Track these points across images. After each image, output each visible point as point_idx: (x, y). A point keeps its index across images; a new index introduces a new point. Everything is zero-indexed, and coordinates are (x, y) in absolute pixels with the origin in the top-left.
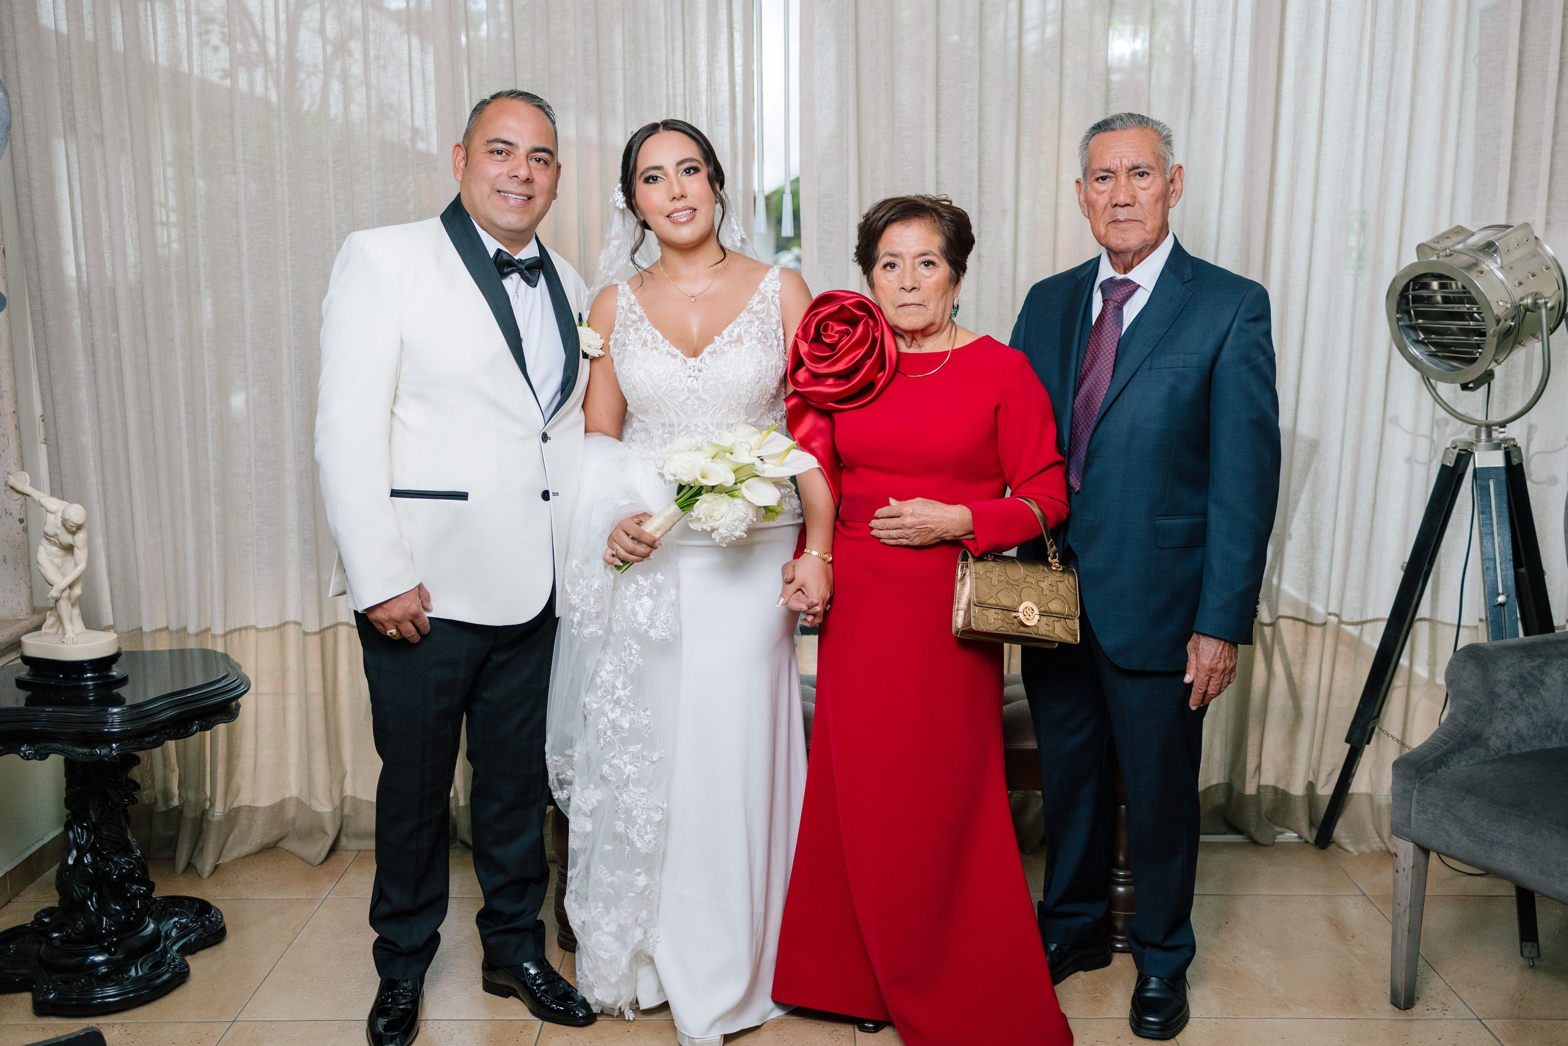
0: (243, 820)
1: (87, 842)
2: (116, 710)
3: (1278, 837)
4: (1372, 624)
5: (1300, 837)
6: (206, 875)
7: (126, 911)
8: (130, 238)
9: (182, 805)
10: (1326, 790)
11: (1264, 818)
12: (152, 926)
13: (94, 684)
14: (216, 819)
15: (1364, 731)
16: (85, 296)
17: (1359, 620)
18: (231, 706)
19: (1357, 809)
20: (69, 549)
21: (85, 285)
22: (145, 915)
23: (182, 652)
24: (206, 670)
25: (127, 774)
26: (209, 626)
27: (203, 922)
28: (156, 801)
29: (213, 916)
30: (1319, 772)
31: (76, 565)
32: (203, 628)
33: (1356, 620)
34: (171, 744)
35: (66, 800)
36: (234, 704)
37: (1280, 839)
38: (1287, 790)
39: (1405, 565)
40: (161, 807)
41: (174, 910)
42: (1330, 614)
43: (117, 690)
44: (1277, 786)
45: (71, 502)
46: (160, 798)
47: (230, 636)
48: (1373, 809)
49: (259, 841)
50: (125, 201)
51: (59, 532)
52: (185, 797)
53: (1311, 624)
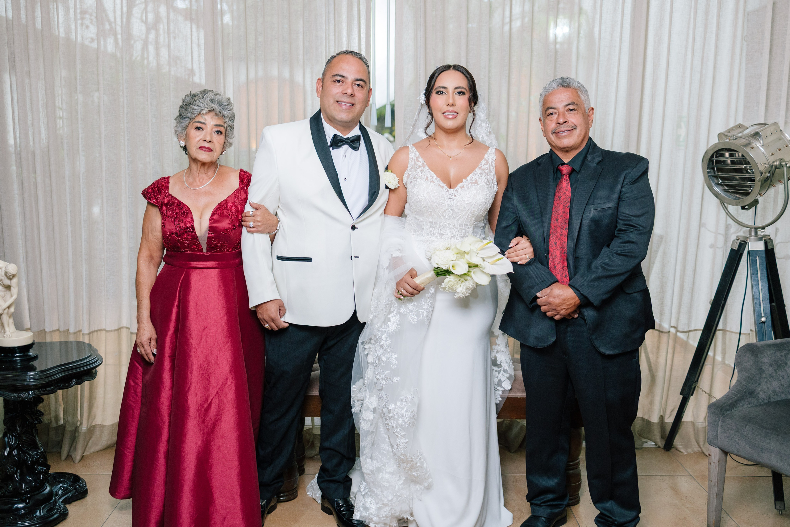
0: (97, 432)
1: (15, 443)
2: (32, 373)
3: (644, 444)
4: (694, 332)
5: (656, 445)
6: (77, 461)
7: (35, 481)
8: (43, 124)
9: (65, 423)
10: (670, 420)
11: (637, 435)
12: (48, 489)
13: (20, 360)
14: (83, 431)
15: (690, 389)
16: (19, 154)
17: (687, 330)
18: (93, 371)
19: (685, 430)
20: (8, 288)
21: (19, 149)
22: (45, 483)
23: (66, 342)
24: (79, 352)
25: (36, 407)
26: (81, 329)
27: (75, 486)
28: (51, 421)
29: (81, 483)
30: (666, 410)
31: (12, 296)
32: (78, 330)
33: (685, 330)
34: (60, 392)
35: (4, 421)
36: (94, 370)
37: (645, 445)
38: (649, 420)
39: (712, 301)
40: (54, 425)
41: (60, 480)
42: (671, 327)
43: (32, 363)
44: (644, 417)
45: (10, 263)
46: (53, 420)
47: (92, 334)
48: (694, 430)
49: (105, 443)
50: (40, 104)
51: (3, 278)
52: (66, 420)
53: (662, 332)
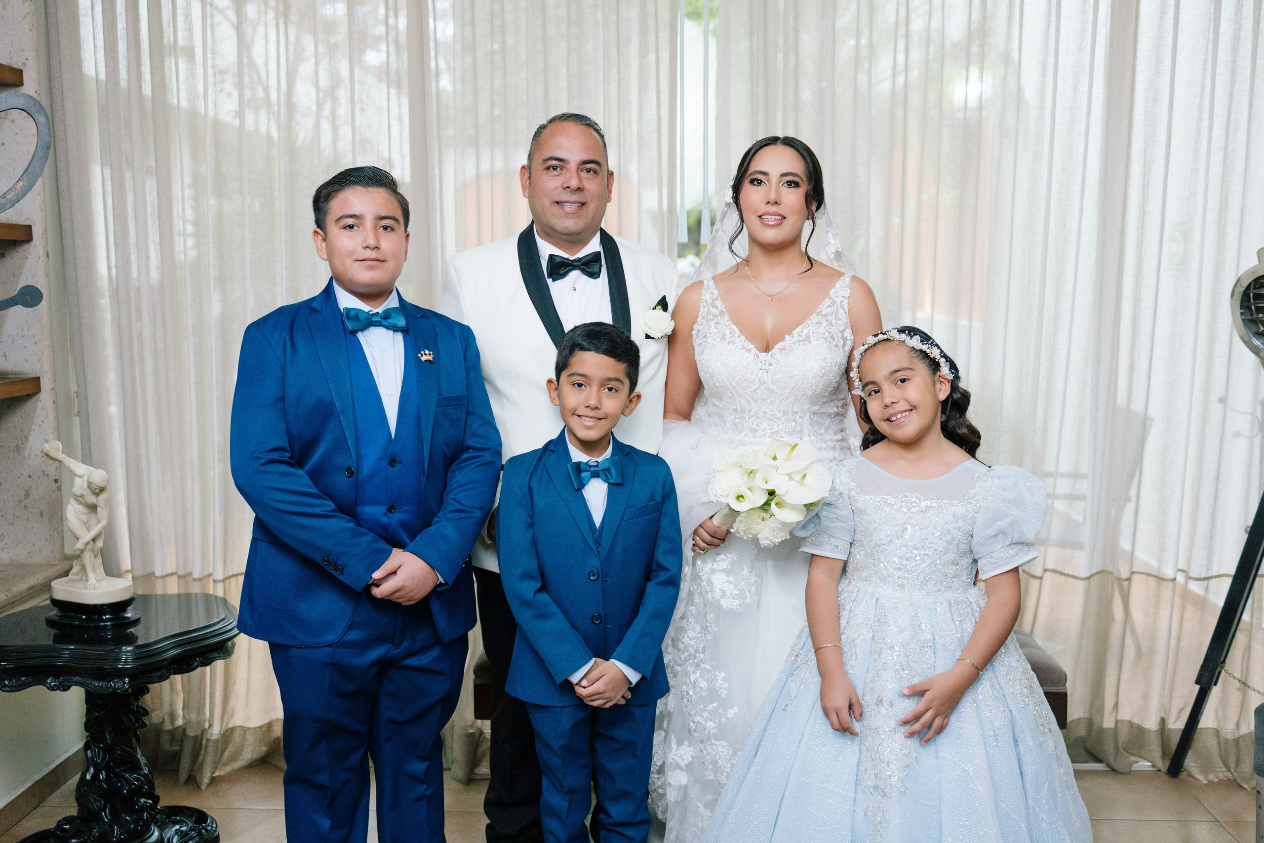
0: (237, 739)
1: (102, 760)
2: (129, 649)
3: (1134, 765)
4: (1217, 579)
5: (1153, 766)
6: (203, 788)
7: (136, 823)
8: (153, 244)
9: (185, 725)
10: (1177, 724)
11: (1121, 749)
12: (156, 834)
13: (111, 625)
14: (213, 738)
15: (1212, 675)
16: (115, 292)
17: (1206, 576)
18: (228, 645)
19: (1204, 741)
20: (93, 508)
21: (115, 284)
22: (151, 824)
23: (188, 596)
24: (208, 611)
25: (137, 702)
26: (210, 572)
27: (200, 830)
28: (163, 722)
29: (209, 826)
30: (1170, 709)
31: (99, 522)
32: (206, 573)
33: (1203, 576)
34: (177, 678)
35: (86, 724)
36: (230, 643)
37: (1135, 767)
38: (1142, 725)
39: (1249, 529)
40: (167, 727)
41: (176, 819)
42: (1179, 570)
43: (131, 630)
44: (1132, 721)
46: (166, 718)
47: (226, 582)
48: (1219, 743)
49: (250, 757)
50: (149, 212)
51: (85, 493)
52: (188, 718)
53: (1163, 579)
